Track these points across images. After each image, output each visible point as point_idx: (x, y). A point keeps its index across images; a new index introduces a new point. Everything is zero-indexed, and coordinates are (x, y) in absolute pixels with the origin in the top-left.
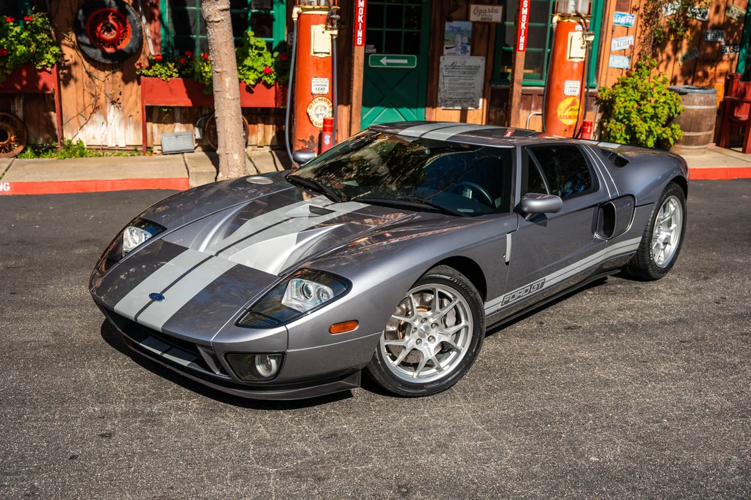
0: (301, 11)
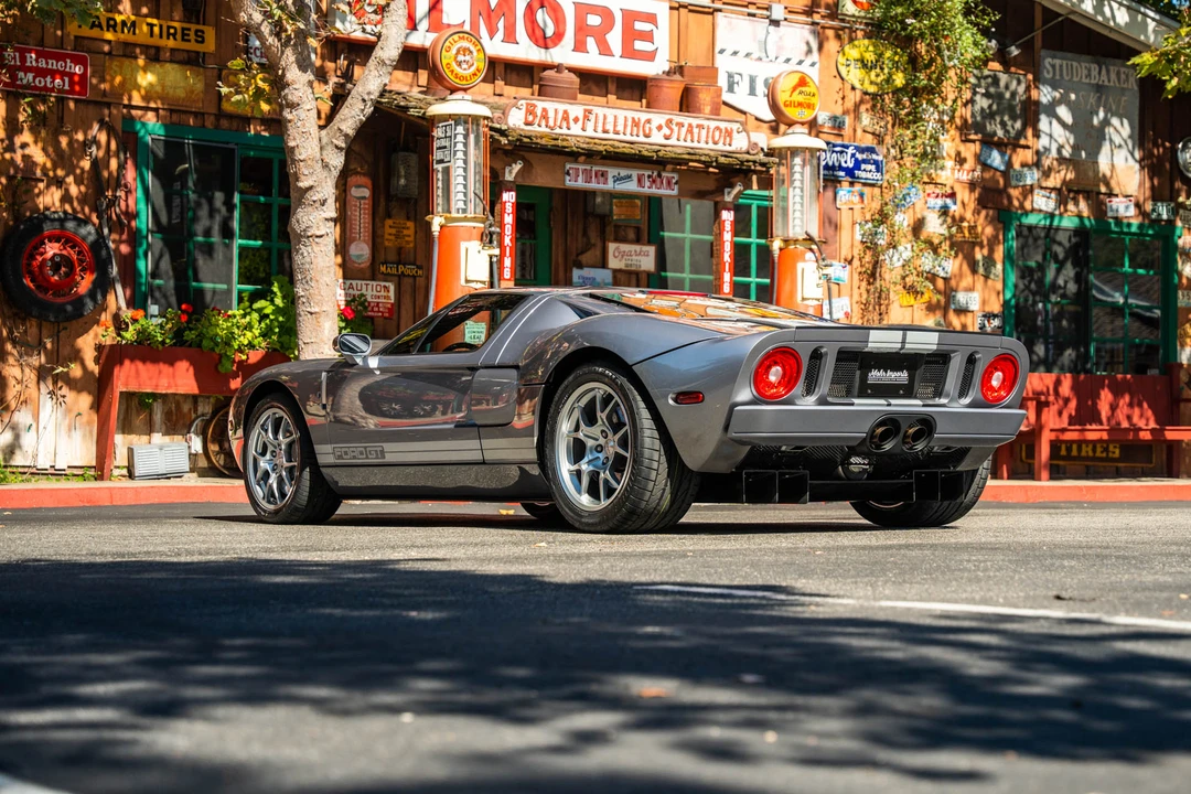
0: (443, 222)
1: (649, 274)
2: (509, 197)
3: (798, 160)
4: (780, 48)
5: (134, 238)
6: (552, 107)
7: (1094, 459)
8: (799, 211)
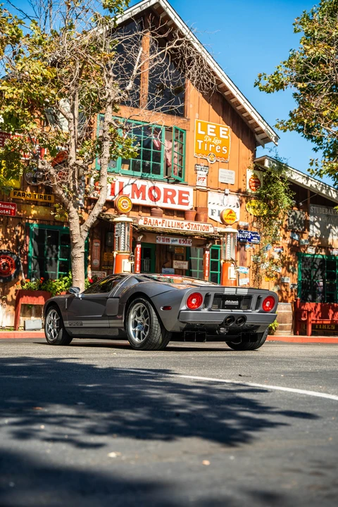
0: (117, 253)
1: (186, 270)
2: (139, 246)
3: (229, 236)
4: (228, 202)
5: (29, 259)
6: (153, 219)
7: (327, 329)
8: (229, 251)
